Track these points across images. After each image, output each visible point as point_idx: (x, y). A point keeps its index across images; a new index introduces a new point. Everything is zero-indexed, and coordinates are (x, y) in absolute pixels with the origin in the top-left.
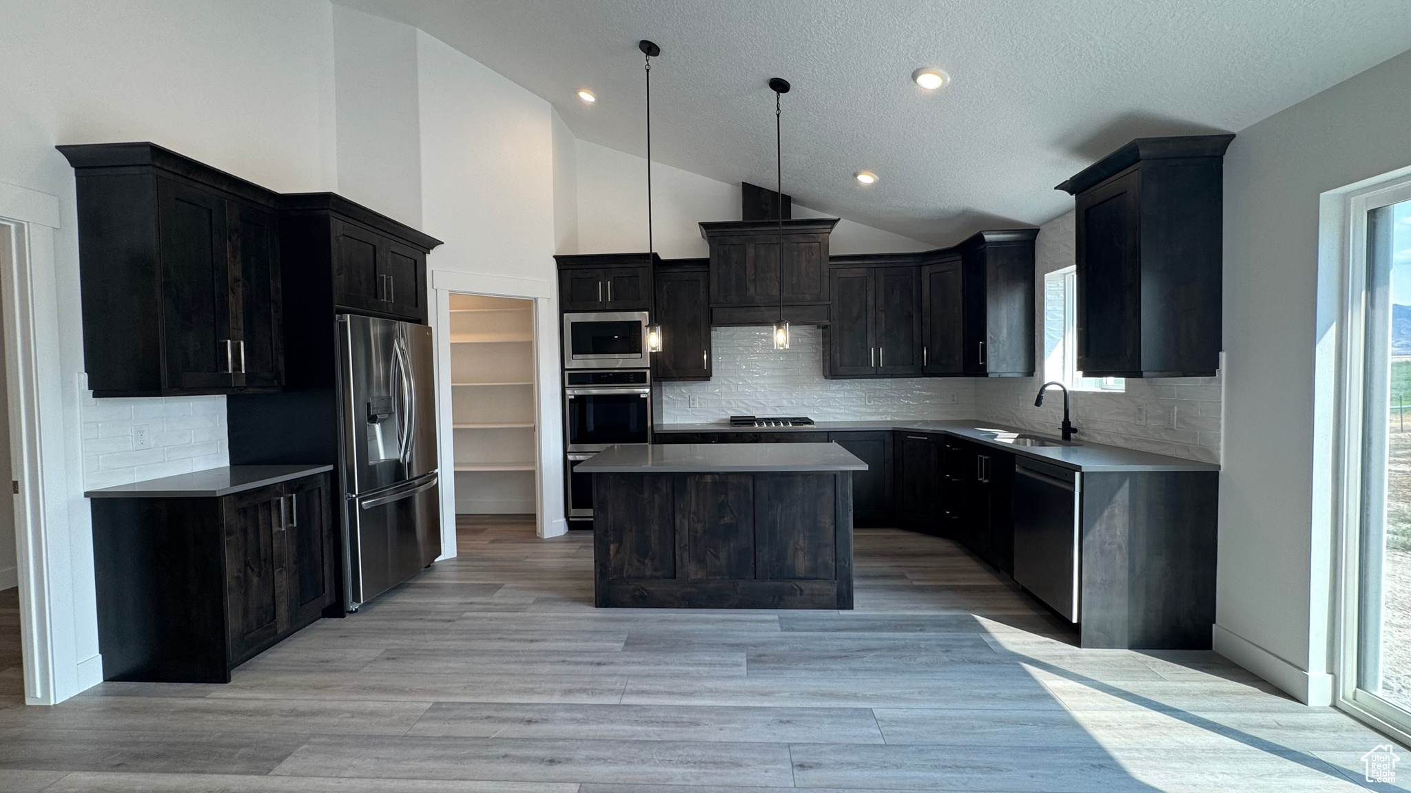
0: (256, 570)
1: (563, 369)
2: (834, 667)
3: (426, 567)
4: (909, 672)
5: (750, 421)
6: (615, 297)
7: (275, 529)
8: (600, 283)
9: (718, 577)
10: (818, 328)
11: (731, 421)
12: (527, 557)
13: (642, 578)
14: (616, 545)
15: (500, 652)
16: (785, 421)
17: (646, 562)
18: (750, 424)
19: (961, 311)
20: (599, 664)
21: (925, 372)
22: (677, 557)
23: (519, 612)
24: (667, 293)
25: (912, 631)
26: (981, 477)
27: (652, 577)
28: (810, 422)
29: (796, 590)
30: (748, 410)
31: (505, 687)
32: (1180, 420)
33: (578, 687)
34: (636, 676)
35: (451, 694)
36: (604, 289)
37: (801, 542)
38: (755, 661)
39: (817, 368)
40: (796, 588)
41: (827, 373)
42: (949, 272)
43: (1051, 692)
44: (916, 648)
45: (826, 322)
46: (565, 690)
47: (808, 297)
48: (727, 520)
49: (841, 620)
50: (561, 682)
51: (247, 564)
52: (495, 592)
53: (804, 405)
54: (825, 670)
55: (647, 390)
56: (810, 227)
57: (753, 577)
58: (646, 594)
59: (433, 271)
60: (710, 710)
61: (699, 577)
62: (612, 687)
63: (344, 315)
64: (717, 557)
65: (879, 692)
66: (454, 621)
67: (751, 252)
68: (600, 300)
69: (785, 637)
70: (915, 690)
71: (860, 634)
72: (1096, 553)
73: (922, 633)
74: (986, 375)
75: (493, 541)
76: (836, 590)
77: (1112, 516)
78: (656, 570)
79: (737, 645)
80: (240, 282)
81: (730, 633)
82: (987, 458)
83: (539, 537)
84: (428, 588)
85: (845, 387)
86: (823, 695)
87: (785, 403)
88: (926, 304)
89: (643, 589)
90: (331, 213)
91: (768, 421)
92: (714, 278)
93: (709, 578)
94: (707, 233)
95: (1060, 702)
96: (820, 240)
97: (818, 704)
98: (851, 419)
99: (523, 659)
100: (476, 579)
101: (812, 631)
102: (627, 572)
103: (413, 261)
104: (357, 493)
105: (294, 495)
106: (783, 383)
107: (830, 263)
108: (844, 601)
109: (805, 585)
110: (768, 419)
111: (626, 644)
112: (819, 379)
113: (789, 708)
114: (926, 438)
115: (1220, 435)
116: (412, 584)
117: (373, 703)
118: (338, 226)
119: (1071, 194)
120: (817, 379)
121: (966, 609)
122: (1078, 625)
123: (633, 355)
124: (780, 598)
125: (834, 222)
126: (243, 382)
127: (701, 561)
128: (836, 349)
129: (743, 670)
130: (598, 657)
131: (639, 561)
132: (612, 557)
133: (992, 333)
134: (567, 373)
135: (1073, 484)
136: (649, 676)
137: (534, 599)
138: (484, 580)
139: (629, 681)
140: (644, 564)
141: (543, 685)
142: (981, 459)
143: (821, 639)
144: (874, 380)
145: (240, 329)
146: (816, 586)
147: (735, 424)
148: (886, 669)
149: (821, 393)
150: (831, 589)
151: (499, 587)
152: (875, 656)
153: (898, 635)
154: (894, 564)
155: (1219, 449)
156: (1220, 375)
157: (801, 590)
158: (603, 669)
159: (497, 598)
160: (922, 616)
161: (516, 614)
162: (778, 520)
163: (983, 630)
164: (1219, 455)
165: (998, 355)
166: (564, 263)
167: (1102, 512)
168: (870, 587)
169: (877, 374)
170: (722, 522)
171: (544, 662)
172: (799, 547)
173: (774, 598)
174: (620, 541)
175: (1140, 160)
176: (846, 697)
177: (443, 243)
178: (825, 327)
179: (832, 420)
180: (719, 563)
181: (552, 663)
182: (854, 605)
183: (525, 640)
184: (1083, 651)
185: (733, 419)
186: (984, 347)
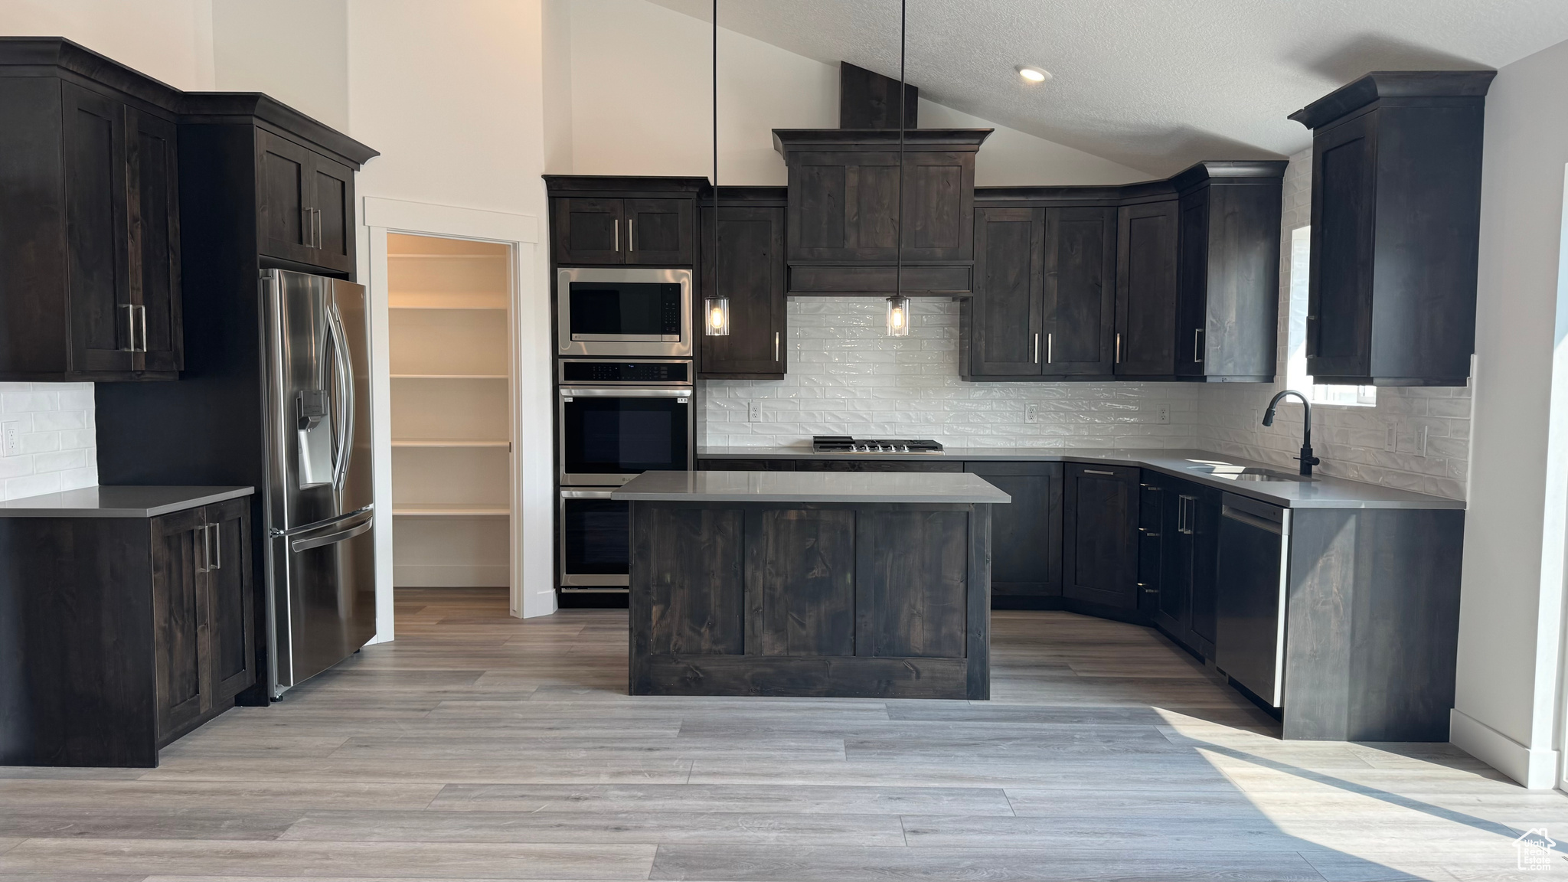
0: (180, 623)
1: (556, 355)
2: (960, 754)
3: (356, 652)
4: (1055, 759)
5: (846, 443)
6: (640, 243)
7: (199, 570)
8: (616, 221)
9: (803, 654)
10: (954, 300)
11: (815, 442)
12: (506, 641)
13: (697, 653)
14: (661, 607)
15: (509, 740)
16: (899, 445)
17: (703, 630)
18: (843, 447)
19: (1175, 280)
20: (650, 749)
21: (1116, 373)
22: (746, 624)
23: (520, 700)
24: (720, 239)
25: (1065, 722)
26: (1182, 527)
27: (710, 652)
28: (936, 447)
29: (911, 671)
30: (839, 427)
31: (533, 771)
32: (1430, 444)
33: (630, 769)
34: (700, 759)
35: (465, 777)
36: (623, 232)
37: (919, 606)
38: (855, 747)
39: (951, 362)
40: (911, 669)
41: (966, 372)
42: (1160, 218)
43: (1227, 777)
44: (1069, 739)
45: (965, 292)
46: (614, 773)
47: (939, 252)
48: (817, 572)
49: (971, 710)
50: (606, 766)
51: (171, 613)
52: (476, 680)
53: (927, 420)
54: (947, 756)
55: (688, 392)
56: (947, 141)
57: (852, 653)
58: (701, 676)
59: (364, 198)
60: (803, 788)
61: (776, 652)
62: (675, 769)
63: (270, 270)
64: (802, 625)
65: (1014, 776)
66: (430, 710)
67: (852, 179)
68: (617, 250)
69: (895, 726)
70: (1060, 775)
71: (996, 724)
72: (1306, 615)
73: (1080, 725)
74: (1204, 379)
75: (443, 622)
76: (966, 672)
77: (1327, 568)
78: (715, 642)
79: (830, 732)
80: (139, 222)
81: (821, 721)
82: (1190, 498)
83: (513, 617)
84: (372, 675)
85: (994, 394)
86: (941, 777)
87: (898, 417)
88: (1122, 266)
89: (697, 668)
90: (256, 121)
91: (873, 444)
92: (794, 218)
93: (790, 654)
94: (785, 146)
95: (1236, 785)
96: (961, 162)
97: (937, 785)
98: (1000, 444)
99: (546, 746)
100: (439, 666)
101: (931, 720)
102: (675, 645)
103: (339, 183)
104: (287, 529)
105: (218, 524)
106: (896, 386)
107: (976, 199)
108: (977, 689)
109: (923, 665)
110: (872, 441)
111: (681, 731)
112: (953, 380)
113: (900, 787)
114: (1112, 473)
115: (1467, 462)
116: (344, 671)
117: (363, 784)
118: (263, 139)
119: (1309, 128)
120: (949, 381)
121: (1144, 702)
122: (1280, 710)
123: (666, 337)
124: (889, 683)
125: (983, 134)
126: (142, 364)
127: (779, 630)
128: (980, 333)
129: (842, 754)
130: (647, 743)
131: (693, 629)
132: (654, 623)
133: (1214, 317)
134: (561, 363)
135: (1280, 524)
136: (719, 759)
137: (537, 687)
138: (451, 667)
139: (694, 764)
140: (700, 634)
141: (582, 768)
142: (1183, 499)
143: (943, 728)
144: (1040, 384)
145: (138, 289)
146: (939, 665)
147: (821, 447)
148: (1026, 756)
149: (955, 403)
150: (959, 671)
151: (479, 674)
152: (1014, 744)
153: (1046, 725)
154: (1054, 653)
155: (1465, 482)
156: (1471, 385)
157: (918, 673)
158: (657, 754)
159: (479, 685)
160: (1084, 708)
161: (517, 703)
162: (888, 574)
163: (1164, 722)
164: (1465, 489)
165: (1222, 349)
166: (560, 189)
167: (1315, 562)
168: (1015, 678)
169: (1043, 374)
170: (810, 576)
171: (576, 748)
172: (915, 612)
173: (880, 682)
174: (666, 601)
175: (1379, 98)
176: (971, 779)
177: (379, 154)
178: (964, 300)
179: (971, 445)
180: (804, 633)
181: (587, 749)
182: (991, 696)
183: (542, 728)
184: (1284, 742)
185: (817, 439)
186: (1202, 336)
